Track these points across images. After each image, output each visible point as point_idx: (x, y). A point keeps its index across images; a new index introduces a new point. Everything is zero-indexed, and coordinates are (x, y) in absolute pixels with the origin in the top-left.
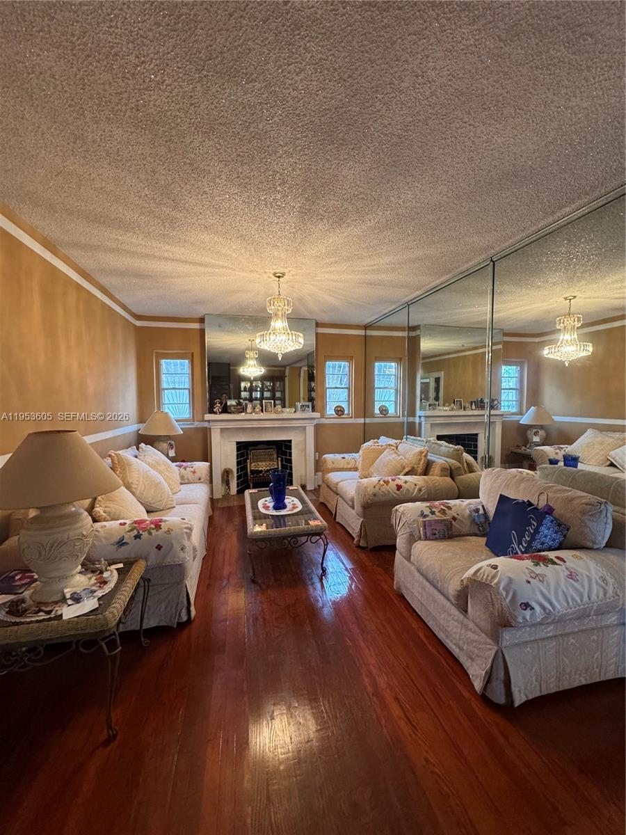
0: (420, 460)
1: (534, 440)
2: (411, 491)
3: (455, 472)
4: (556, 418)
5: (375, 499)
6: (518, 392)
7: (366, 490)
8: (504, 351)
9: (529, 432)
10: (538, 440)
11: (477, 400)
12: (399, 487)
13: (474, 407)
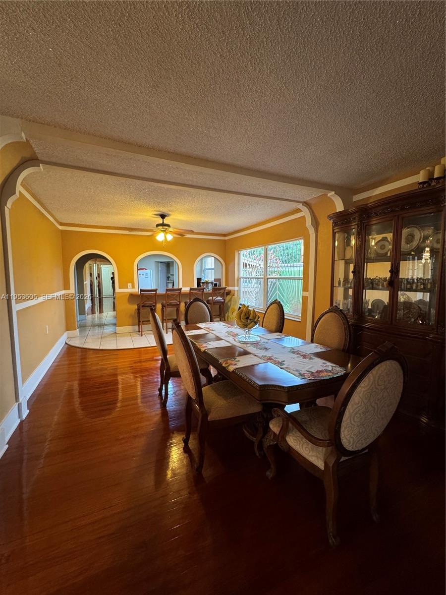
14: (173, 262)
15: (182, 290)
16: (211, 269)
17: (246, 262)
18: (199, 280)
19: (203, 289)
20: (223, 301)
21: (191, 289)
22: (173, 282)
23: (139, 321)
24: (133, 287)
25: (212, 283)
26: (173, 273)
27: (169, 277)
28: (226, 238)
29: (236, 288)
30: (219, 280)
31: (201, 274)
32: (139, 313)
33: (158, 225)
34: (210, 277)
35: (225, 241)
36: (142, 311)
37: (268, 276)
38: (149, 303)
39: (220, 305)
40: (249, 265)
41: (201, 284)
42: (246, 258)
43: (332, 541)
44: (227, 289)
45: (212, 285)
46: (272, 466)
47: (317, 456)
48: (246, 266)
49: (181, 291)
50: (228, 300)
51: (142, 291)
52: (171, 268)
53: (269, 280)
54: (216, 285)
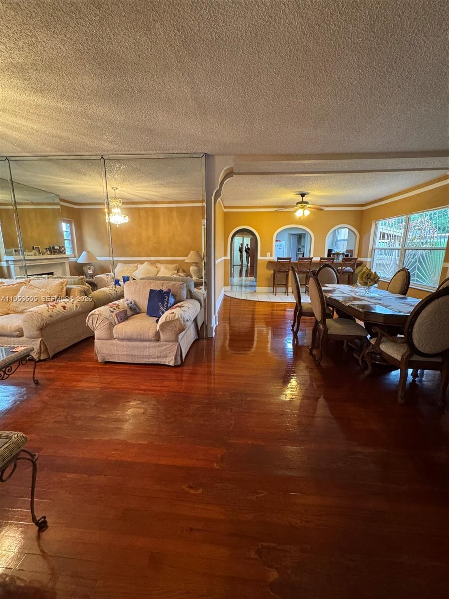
0: (62, 288)
1: (89, 272)
2: (72, 308)
3: (87, 292)
4: (98, 258)
5: (53, 319)
6: (70, 241)
7: (42, 316)
8: (62, 210)
9: (84, 268)
10: (92, 272)
11: (50, 247)
12: (64, 308)
13: (49, 252)
14: (305, 234)
15: (313, 259)
16: (344, 240)
17: (384, 231)
18: (330, 251)
19: (334, 259)
20: (352, 271)
21: (322, 258)
22: (304, 253)
23: (274, 284)
24: (271, 255)
25: (343, 254)
26: (305, 243)
27: (300, 248)
28: (364, 208)
29: (369, 259)
30: (351, 251)
31: (332, 246)
32: (274, 277)
33: (298, 203)
34: (342, 248)
35: (362, 211)
36: (278, 275)
37: (407, 247)
38: (283, 269)
39: (349, 275)
40: (387, 234)
41: (332, 255)
42: (385, 228)
43: (399, 400)
44: (358, 259)
45: (343, 256)
46: (369, 368)
47: (398, 354)
48: (383, 236)
49: (311, 260)
50: (358, 271)
51: (279, 258)
52: (302, 240)
53: (407, 251)
54: (347, 255)
